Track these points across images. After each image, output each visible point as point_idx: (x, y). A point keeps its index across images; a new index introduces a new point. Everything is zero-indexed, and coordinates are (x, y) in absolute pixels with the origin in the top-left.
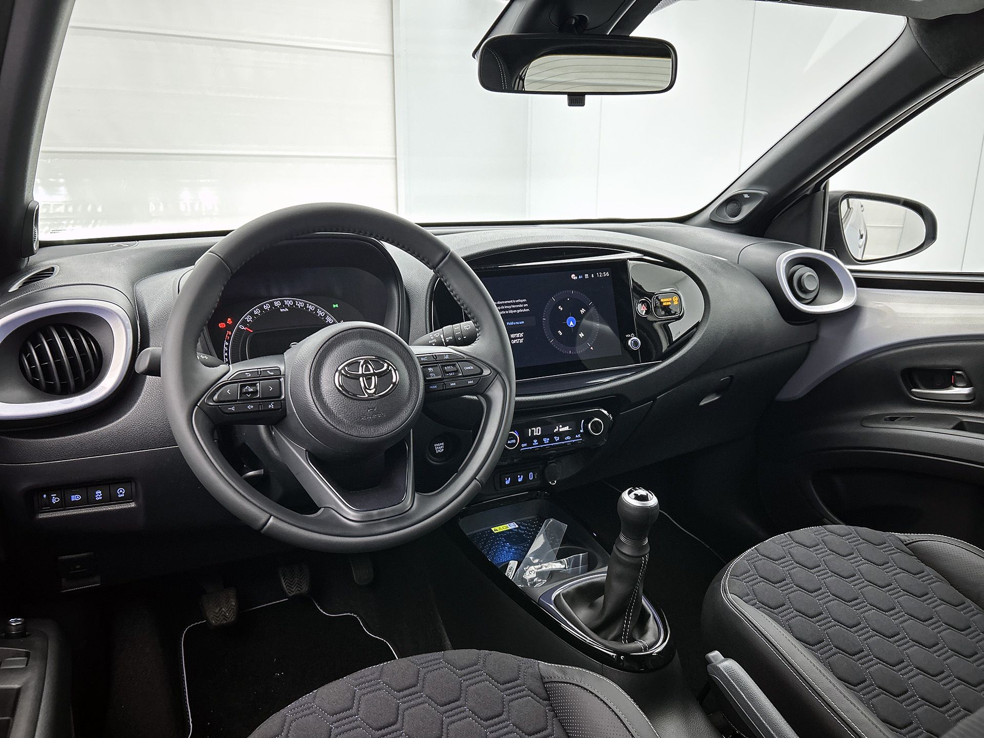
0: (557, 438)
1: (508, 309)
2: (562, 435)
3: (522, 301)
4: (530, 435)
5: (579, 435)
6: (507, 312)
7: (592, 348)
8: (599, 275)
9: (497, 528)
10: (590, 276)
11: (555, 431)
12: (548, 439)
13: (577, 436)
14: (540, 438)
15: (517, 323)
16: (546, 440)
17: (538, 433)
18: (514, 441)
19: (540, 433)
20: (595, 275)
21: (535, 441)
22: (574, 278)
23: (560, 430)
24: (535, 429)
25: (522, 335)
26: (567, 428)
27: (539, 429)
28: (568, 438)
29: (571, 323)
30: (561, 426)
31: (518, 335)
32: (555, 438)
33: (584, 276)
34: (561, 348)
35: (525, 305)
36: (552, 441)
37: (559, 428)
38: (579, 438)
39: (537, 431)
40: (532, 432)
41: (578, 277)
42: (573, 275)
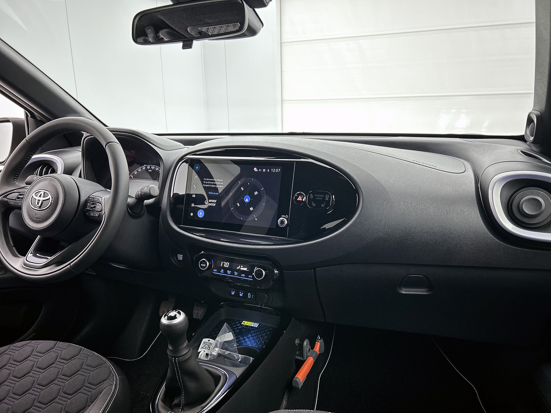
0: (236, 273)
1: (211, 184)
2: (241, 272)
3: (220, 180)
4: (221, 266)
5: (251, 276)
6: (210, 186)
7: (256, 219)
8: (273, 170)
9: (246, 322)
10: (266, 170)
11: (237, 268)
12: (230, 272)
13: (249, 276)
14: (226, 269)
15: (215, 193)
16: (229, 272)
17: (227, 266)
18: (205, 265)
19: (228, 267)
20: (270, 170)
21: (222, 270)
22: (256, 170)
23: (241, 269)
24: (225, 263)
25: (215, 201)
26: (245, 269)
27: (228, 264)
28: (243, 275)
29: (247, 200)
30: (242, 266)
31: (213, 201)
32: (235, 272)
33: (262, 170)
34: (236, 214)
35: (222, 183)
36: (232, 273)
37: (241, 267)
38: (250, 278)
39: (227, 265)
40: (223, 264)
41: (258, 170)
42: (255, 169)
